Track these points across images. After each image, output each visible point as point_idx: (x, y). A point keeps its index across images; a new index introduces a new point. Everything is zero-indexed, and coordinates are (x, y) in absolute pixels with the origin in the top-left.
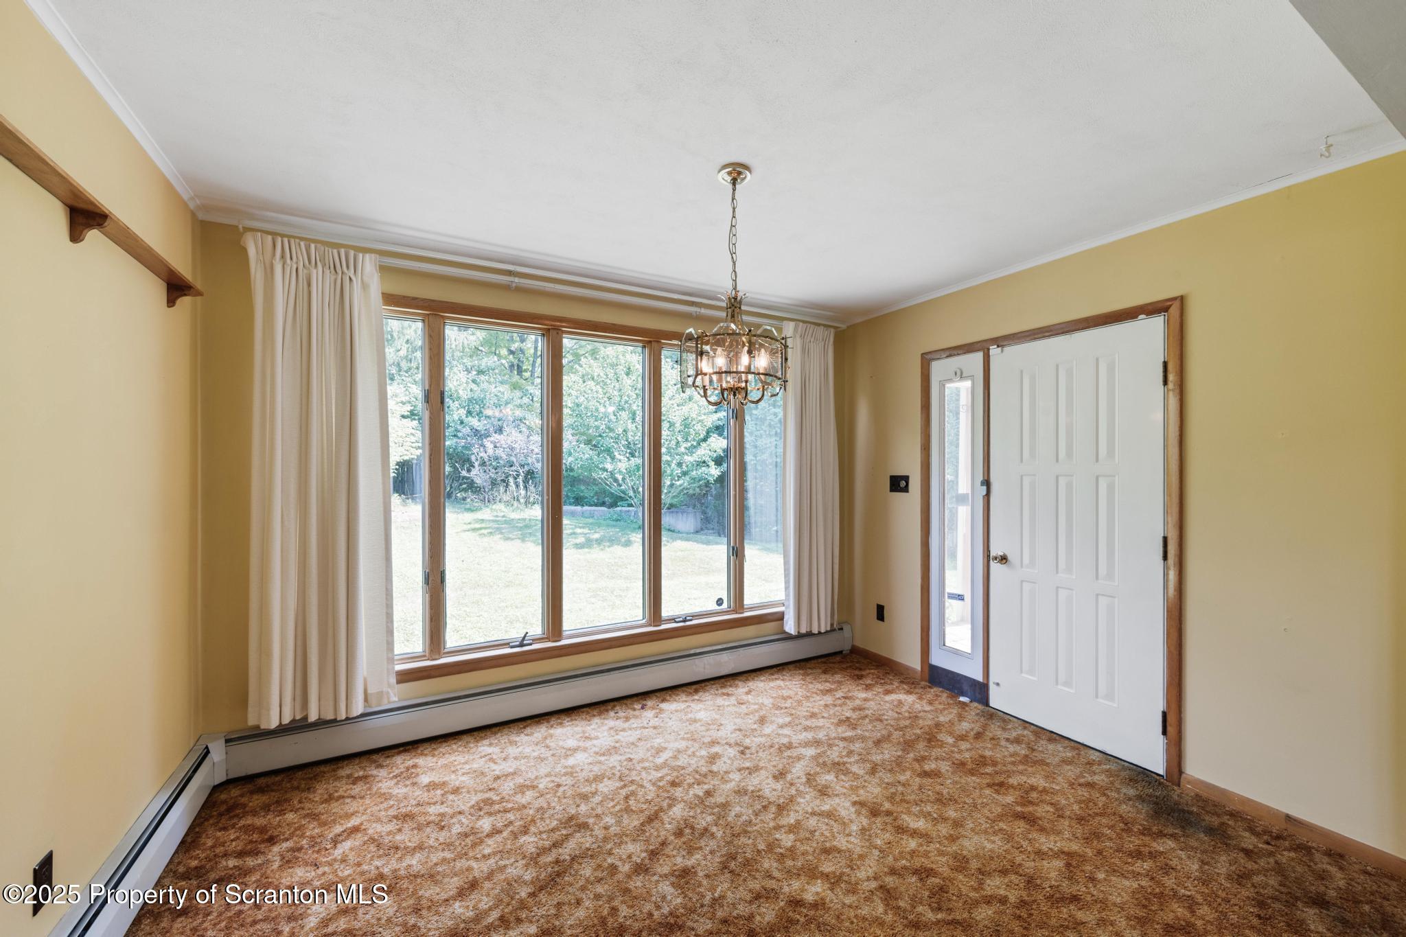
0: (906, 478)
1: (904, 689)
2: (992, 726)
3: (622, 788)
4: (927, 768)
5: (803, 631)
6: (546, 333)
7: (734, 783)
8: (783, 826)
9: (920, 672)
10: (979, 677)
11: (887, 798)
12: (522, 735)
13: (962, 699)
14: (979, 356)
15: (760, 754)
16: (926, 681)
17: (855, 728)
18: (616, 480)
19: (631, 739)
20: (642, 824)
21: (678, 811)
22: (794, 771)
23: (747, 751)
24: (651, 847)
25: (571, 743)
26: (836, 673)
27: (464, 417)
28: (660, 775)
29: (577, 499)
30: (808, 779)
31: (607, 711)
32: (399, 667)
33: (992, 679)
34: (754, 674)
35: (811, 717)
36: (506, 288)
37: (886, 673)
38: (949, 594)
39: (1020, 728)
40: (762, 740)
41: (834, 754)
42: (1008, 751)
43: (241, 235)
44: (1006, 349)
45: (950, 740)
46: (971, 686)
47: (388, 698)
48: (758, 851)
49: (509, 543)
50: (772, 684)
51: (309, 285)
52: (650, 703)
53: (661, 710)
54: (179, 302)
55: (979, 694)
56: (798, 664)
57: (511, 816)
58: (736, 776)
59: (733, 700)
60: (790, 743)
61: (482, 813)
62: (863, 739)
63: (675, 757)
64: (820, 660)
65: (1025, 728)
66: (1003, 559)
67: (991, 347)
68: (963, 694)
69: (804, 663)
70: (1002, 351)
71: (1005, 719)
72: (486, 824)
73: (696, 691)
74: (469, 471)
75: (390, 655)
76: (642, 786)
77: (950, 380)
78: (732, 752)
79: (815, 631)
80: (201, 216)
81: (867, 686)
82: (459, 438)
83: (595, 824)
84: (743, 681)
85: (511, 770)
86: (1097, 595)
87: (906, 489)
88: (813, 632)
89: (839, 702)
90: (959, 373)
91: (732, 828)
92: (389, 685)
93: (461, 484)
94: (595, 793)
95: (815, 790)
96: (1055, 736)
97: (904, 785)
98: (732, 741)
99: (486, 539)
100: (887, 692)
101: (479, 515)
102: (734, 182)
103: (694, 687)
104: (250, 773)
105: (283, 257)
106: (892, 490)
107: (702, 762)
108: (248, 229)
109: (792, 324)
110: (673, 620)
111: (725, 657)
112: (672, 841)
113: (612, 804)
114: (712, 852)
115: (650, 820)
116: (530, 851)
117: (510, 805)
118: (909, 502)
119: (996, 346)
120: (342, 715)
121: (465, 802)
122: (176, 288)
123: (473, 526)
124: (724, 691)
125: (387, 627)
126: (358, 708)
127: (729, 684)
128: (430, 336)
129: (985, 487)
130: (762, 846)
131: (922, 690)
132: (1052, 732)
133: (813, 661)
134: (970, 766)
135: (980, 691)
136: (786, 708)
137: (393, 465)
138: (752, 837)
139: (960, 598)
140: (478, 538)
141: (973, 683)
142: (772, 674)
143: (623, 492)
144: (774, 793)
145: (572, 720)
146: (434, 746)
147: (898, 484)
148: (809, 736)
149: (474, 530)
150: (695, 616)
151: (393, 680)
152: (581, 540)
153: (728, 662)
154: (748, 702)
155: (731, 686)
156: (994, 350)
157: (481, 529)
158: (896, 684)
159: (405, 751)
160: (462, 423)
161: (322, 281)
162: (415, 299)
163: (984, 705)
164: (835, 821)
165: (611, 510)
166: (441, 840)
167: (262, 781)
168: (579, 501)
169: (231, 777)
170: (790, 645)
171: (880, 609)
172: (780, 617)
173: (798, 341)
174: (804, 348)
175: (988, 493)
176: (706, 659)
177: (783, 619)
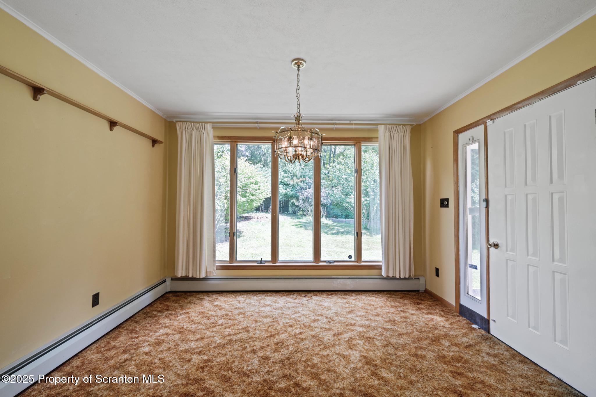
0: (447, 200)
1: (440, 314)
2: (484, 344)
3: (271, 322)
4: (419, 353)
5: (391, 275)
7: (314, 332)
8: (320, 355)
9: (455, 307)
10: (485, 316)
11: (382, 359)
12: (255, 296)
13: (474, 326)
14: (482, 127)
15: (336, 325)
16: (458, 313)
17: (395, 325)
19: (290, 306)
20: (267, 337)
21: (283, 336)
22: (345, 335)
23: (332, 322)
24: (263, 345)
25: (268, 303)
26: (407, 299)
28: (289, 321)
29: (346, 216)
30: (349, 340)
31: (291, 294)
32: (217, 264)
33: (492, 318)
34: (364, 292)
35: (376, 315)
36: (256, 128)
37: (436, 305)
38: (470, 265)
39: (504, 350)
40: (343, 319)
41: (371, 334)
42: (483, 359)
44: (495, 121)
45: (447, 344)
46: (480, 320)
47: (213, 274)
48: (300, 360)
49: (307, 231)
50: (369, 298)
51: (192, 136)
52: (309, 295)
53: (311, 299)
54: (155, 146)
55: (485, 325)
56: (390, 292)
57: (229, 321)
58: (317, 330)
59: (345, 301)
60: (355, 324)
61: (222, 318)
62: (395, 331)
63: (300, 317)
64: (403, 292)
65: (507, 351)
66: (496, 246)
67: (487, 121)
68: (476, 323)
69: (393, 292)
70: (493, 122)
71: (496, 342)
72: (220, 322)
73: (332, 294)
75: (214, 259)
76: (279, 324)
77: (468, 144)
78: (325, 320)
79: (398, 277)
80: (168, 120)
81: (419, 308)
83: (252, 331)
84: (356, 294)
85: (242, 307)
86: (554, 272)
87: (447, 206)
88: (397, 277)
89: (397, 312)
90: (471, 139)
91: (298, 348)
92: (213, 269)
94: (260, 321)
95: (348, 345)
96: (527, 360)
97: (397, 357)
98: (329, 316)
99: (299, 229)
100: (429, 313)
101: (301, 220)
102: (298, 67)
103: (332, 293)
104: (177, 290)
105: (185, 129)
106: (441, 207)
107: (309, 321)
108: (177, 122)
109: (383, 126)
110: (325, 262)
111: (349, 282)
112: (272, 346)
113: (263, 327)
114: (282, 354)
115: (271, 336)
116: (226, 334)
117: (232, 318)
118: (448, 213)
119: (490, 120)
120: (198, 277)
121: (220, 313)
122: (155, 142)
123: (296, 224)
124: (344, 297)
125: (213, 249)
126: (203, 275)
127: (349, 294)
128: (231, 149)
129: (485, 203)
130: (303, 359)
131: (452, 317)
132: (526, 358)
133: (399, 292)
134: (448, 359)
135: (485, 324)
136: (367, 309)
138: (303, 354)
139: (475, 267)
140: (296, 228)
141: (482, 318)
142: (373, 294)
144: (328, 341)
145: (276, 295)
146: (227, 294)
147: (444, 203)
148: (367, 323)
150: (335, 262)
151: (215, 268)
152: (335, 231)
153: (350, 285)
154: (351, 303)
155: (349, 295)
156: (489, 123)
157: (298, 225)
158: (437, 311)
159: (219, 294)
161: (195, 135)
162: (226, 137)
163: (487, 332)
164: (345, 360)
166: (206, 322)
167: (178, 294)
169: (172, 290)
170: (386, 282)
171: (437, 270)
172: (379, 268)
173: (387, 134)
174: (391, 137)
175: (487, 206)
176: (339, 281)
177: (381, 269)
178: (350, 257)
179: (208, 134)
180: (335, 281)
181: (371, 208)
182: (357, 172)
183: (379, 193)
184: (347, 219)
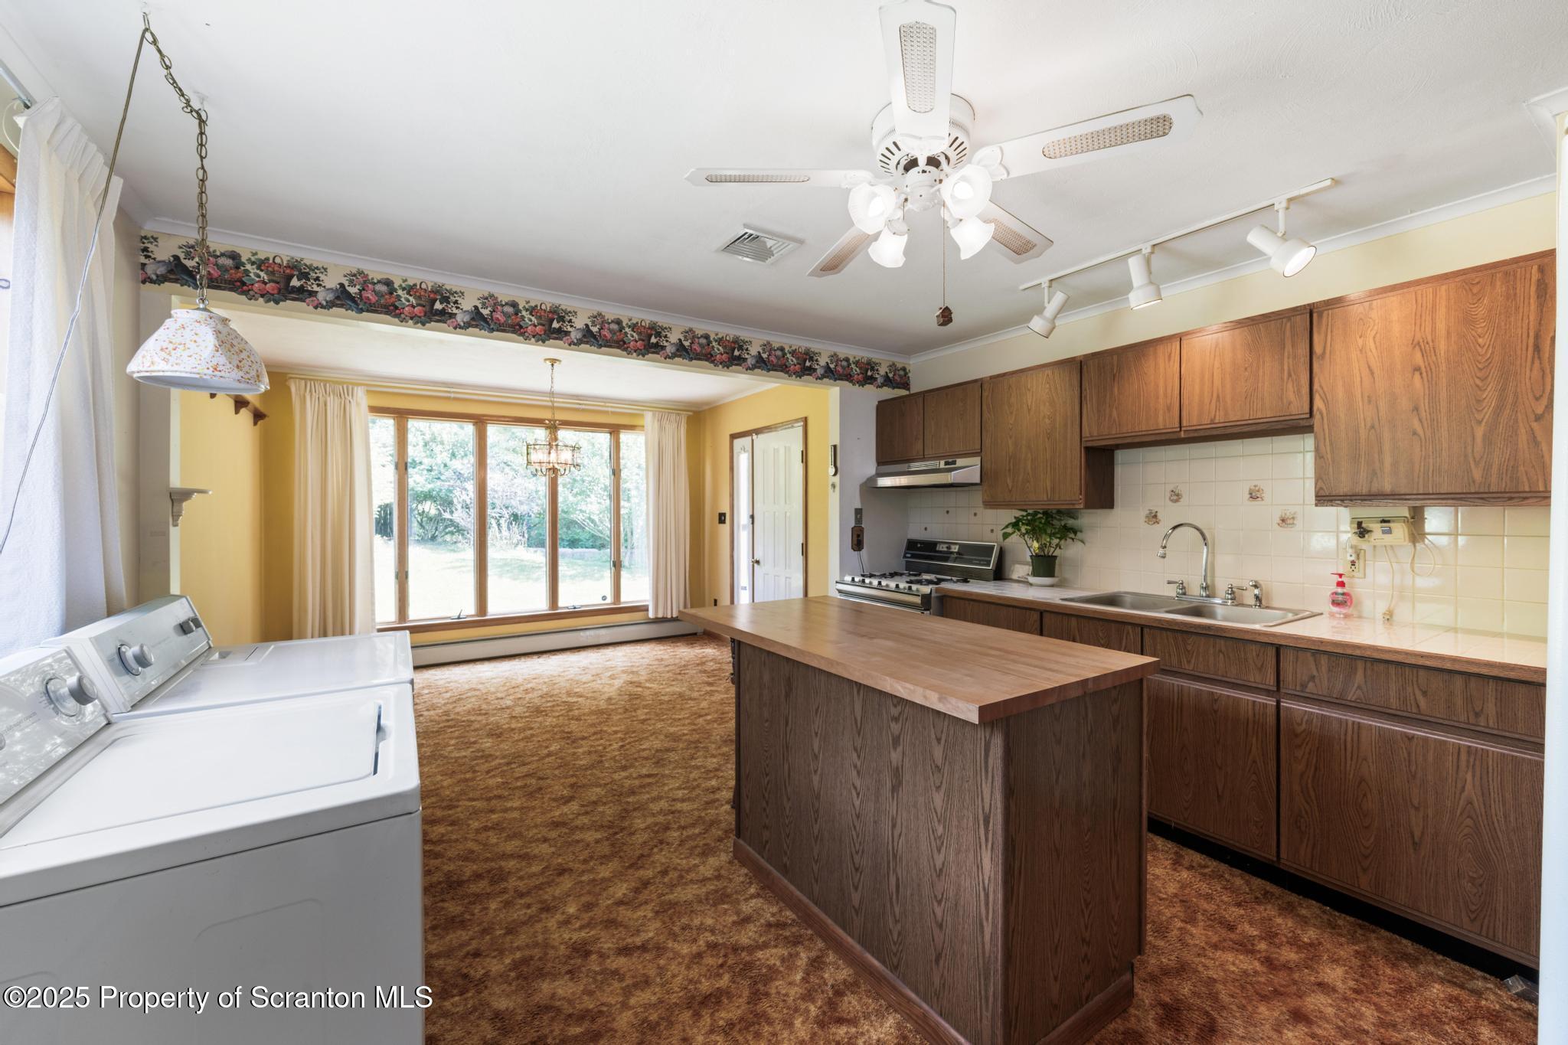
0: (725, 515)
5: (660, 615)
6: (475, 424)
14: (749, 438)
17: (662, 662)
18: (593, 521)
19: (522, 667)
23: (587, 669)
25: (485, 669)
26: (680, 642)
27: (447, 461)
29: (573, 542)
32: (377, 627)
38: (741, 586)
43: (286, 380)
44: (759, 436)
51: (325, 405)
53: (549, 658)
54: (259, 423)
60: (615, 666)
64: (677, 638)
66: (759, 562)
67: (754, 435)
69: (664, 639)
70: (758, 438)
73: (579, 651)
74: (452, 512)
75: (373, 617)
77: (740, 453)
78: (578, 669)
81: (692, 647)
82: (443, 481)
84: (613, 647)
87: (725, 521)
88: (668, 617)
90: (742, 449)
93: (446, 527)
102: (552, 365)
103: (579, 649)
105: (311, 391)
106: (718, 523)
108: (291, 378)
109: (650, 412)
110: (566, 607)
111: (603, 632)
118: (726, 527)
119: (756, 434)
122: (258, 416)
124: (598, 651)
128: (398, 430)
129: (751, 519)
136: (630, 656)
137: (376, 509)
139: (744, 587)
143: (600, 531)
147: (722, 519)
148: (630, 664)
149: (454, 568)
150: (583, 606)
153: (605, 635)
155: (604, 649)
160: (445, 465)
161: (333, 403)
162: (389, 408)
165: (602, 551)
168: (573, 543)
170: (654, 627)
171: (716, 601)
172: (645, 609)
173: (656, 425)
174: (661, 428)
175: (753, 523)
176: (588, 633)
177: (647, 610)
178: (604, 598)
179: (358, 404)
180: (582, 633)
181: (635, 523)
182: (614, 474)
183: (645, 511)
184: (576, 550)
